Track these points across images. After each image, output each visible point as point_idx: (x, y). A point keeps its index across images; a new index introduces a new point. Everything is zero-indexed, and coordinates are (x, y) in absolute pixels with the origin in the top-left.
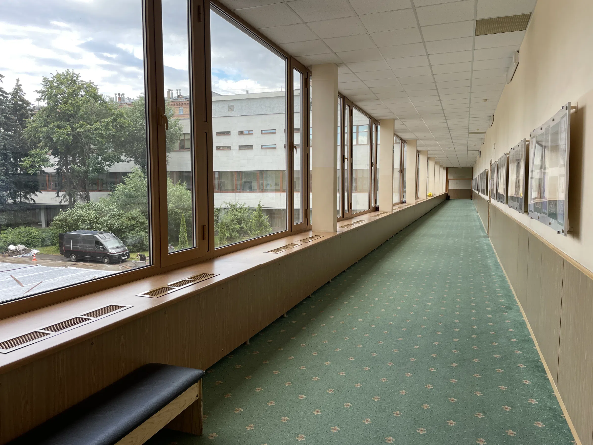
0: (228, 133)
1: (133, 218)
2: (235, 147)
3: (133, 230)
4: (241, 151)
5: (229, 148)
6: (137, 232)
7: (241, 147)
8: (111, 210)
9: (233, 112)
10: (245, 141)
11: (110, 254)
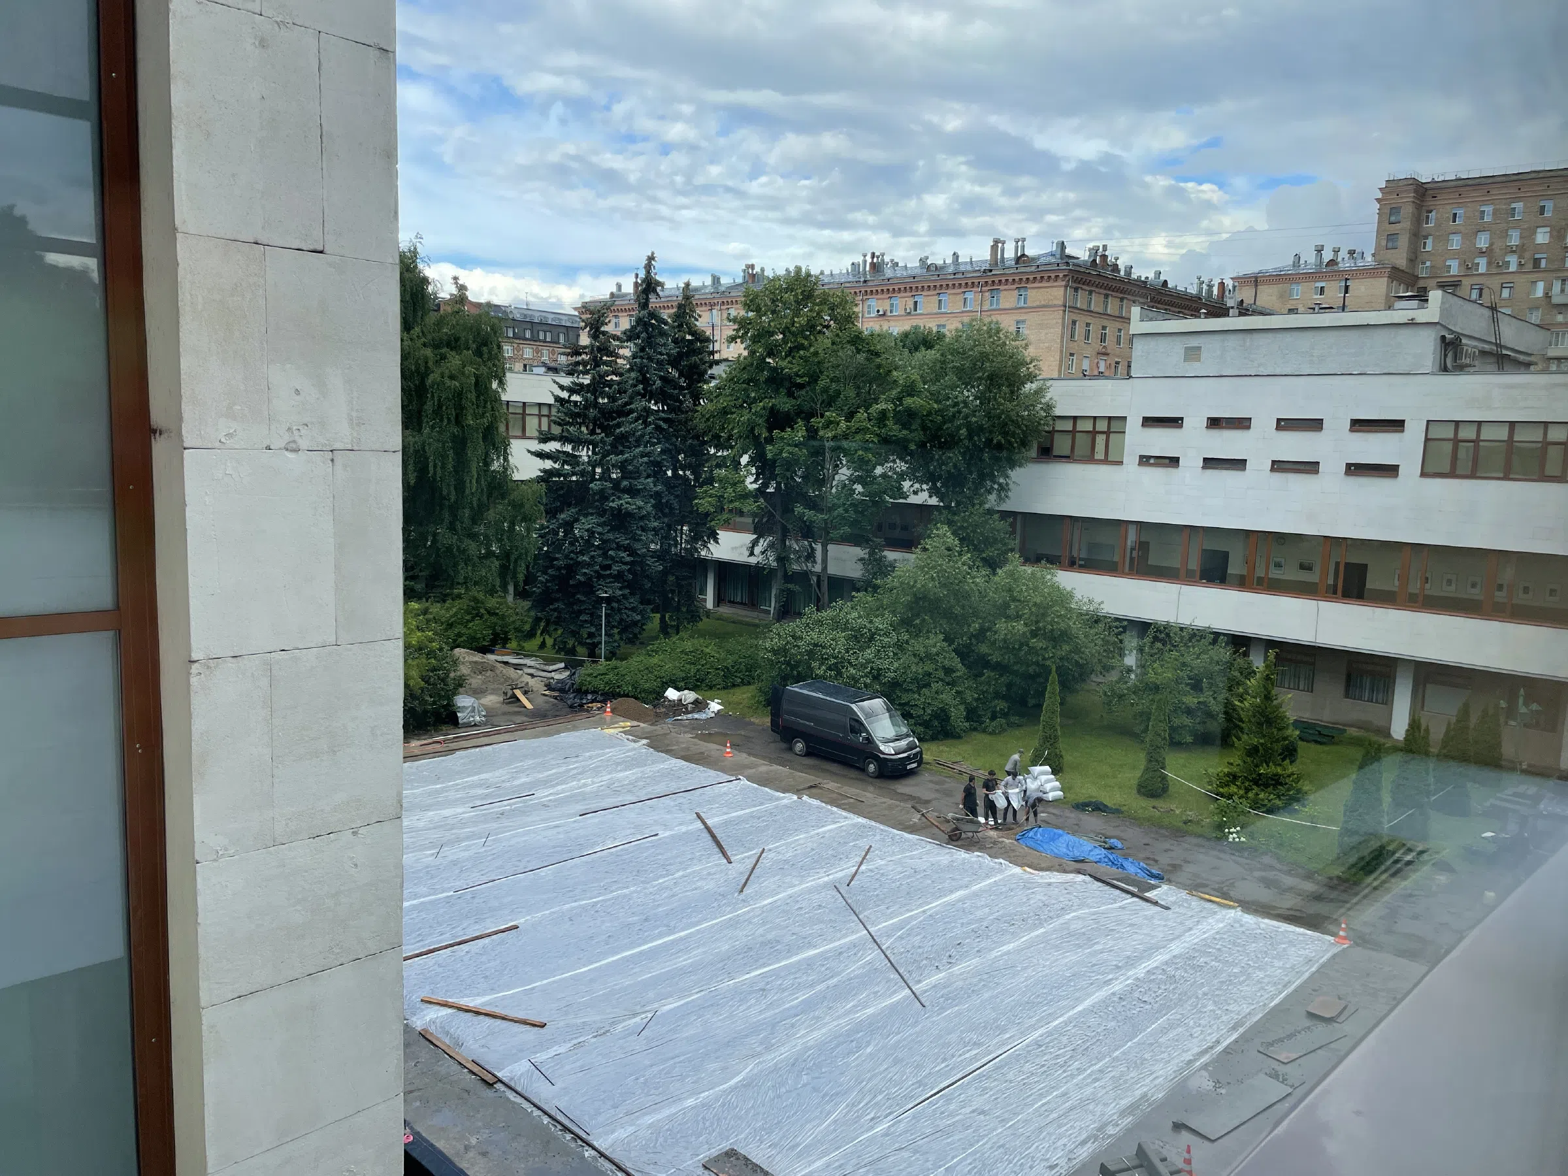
0: (1175, 422)
1: (929, 657)
2: (1191, 462)
3: (928, 685)
4: (1209, 472)
5: (1174, 461)
6: (937, 693)
7: (1210, 463)
8: (882, 633)
9: (1197, 364)
10: (1226, 444)
11: (882, 756)
